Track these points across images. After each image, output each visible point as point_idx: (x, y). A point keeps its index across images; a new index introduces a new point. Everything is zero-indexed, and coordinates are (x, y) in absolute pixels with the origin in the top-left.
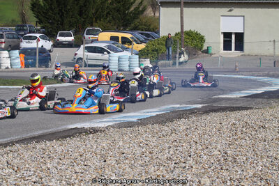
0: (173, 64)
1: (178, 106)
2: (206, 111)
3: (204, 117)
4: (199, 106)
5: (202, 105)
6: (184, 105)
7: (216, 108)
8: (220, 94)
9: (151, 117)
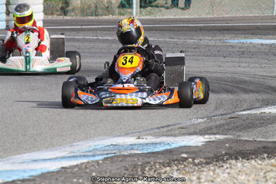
0: (122, 6)
1: (131, 140)
2: (215, 156)
3: (208, 173)
4: (197, 141)
5: (207, 138)
6: (150, 139)
7: (249, 147)
8: (267, 103)
9: (44, 176)
